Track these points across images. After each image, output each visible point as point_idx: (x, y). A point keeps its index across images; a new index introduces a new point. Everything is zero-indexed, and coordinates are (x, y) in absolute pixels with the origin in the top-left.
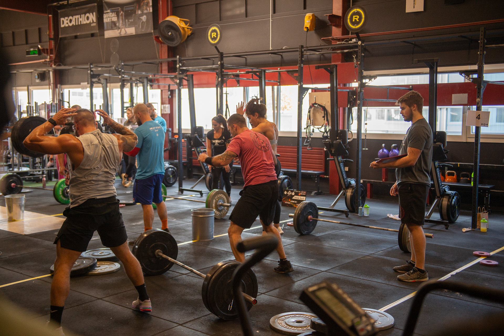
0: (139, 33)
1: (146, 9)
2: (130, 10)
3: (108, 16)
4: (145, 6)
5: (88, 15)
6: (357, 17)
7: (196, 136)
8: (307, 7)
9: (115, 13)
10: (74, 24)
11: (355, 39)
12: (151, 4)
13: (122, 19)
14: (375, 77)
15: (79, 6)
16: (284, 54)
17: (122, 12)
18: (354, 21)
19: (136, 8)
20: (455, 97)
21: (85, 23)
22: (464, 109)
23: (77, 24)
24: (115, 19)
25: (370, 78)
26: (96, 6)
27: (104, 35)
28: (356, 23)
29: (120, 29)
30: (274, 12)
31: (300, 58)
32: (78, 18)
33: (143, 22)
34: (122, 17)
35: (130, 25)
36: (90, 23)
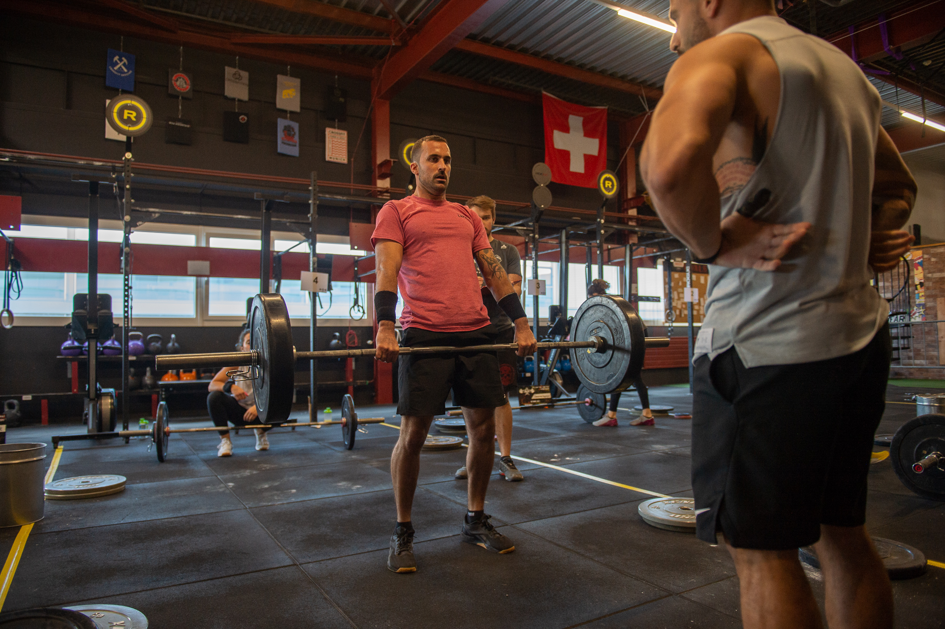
6: (131, 114)
18: (126, 117)
22: (198, 281)
28: (129, 122)
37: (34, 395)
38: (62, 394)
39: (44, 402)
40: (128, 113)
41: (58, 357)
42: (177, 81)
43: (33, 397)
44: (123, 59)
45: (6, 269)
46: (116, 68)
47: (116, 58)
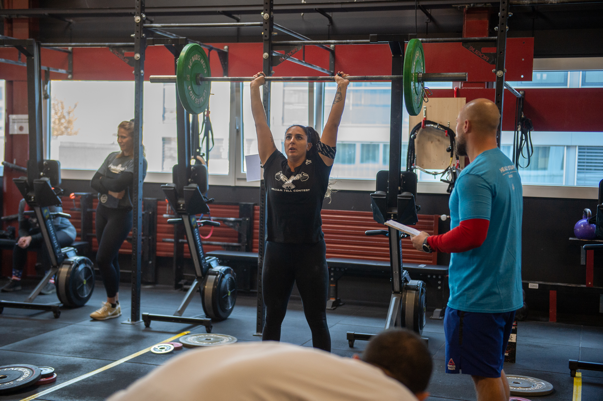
7: (45, 182)
37: (541, 283)
38: (574, 285)
39: (553, 294)
41: (570, 239)
43: (539, 285)
45: (515, 129)
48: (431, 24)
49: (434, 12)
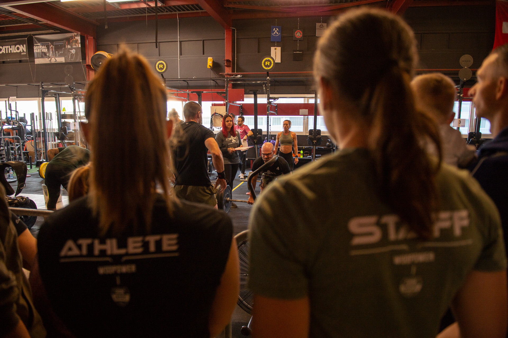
0: (69, 61)
1: (75, 45)
2: (60, 45)
3: (38, 48)
4: (74, 44)
5: (18, 46)
6: (268, 63)
8: (205, 54)
9: (45, 46)
10: (4, 53)
11: (240, 75)
12: (79, 41)
13: (52, 51)
14: (278, 98)
15: (9, 39)
16: (189, 82)
17: (52, 46)
18: (266, 65)
19: (65, 43)
20: (301, 111)
21: (14, 52)
22: (304, 118)
23: (7, 52)
24: (45, 50)
25: (275, 99)
26: (27, 40)
27: (34, 62)
28: (267, 66)
29: (50, 58)
30: (181, 54)
31: (227, 85)
32: (8, 48)
33: (72, 54)
34: (52, 49)
35: (60, 56)
36: (20, 52)
40: (267, 63)
42: (297, 34)
44: (277, 29)
46: (274, 34)
47: (274, 29)
48: (216, 84)
49: (217, 81)
